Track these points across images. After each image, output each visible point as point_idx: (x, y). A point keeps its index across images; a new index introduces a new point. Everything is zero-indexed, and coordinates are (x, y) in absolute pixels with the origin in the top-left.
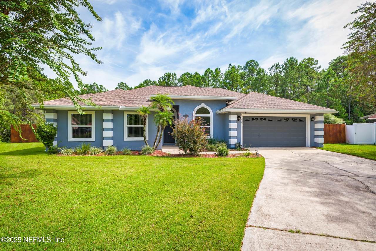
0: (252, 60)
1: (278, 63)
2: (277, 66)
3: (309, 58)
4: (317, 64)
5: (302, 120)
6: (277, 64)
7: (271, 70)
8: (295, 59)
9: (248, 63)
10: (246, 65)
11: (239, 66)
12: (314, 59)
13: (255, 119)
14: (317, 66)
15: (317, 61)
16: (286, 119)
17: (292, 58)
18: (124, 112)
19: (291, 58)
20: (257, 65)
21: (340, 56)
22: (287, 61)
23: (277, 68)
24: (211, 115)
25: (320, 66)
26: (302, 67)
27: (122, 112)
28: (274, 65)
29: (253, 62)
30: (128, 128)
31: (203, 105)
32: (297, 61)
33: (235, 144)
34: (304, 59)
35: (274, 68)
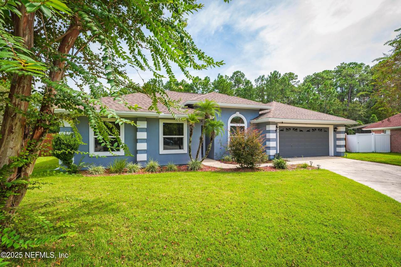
0: (238, 71)
1: (264, 76)
2: (262, 78)
3: (290, 73)
4: (297, 79)
5: (326, 130)
6: (262, 76)
7: (257, 82)
8: (278, 73)
9: (234, 73)
10: (233, 76)
11: (226, 76)
12: (294, 74)
13: (288, 129)
14: (297, 80)
15: (297, 76)
16: (314, 129)
17: (276, 71)
18: (160, 120)
19: (274, 71)
20: (243, 76)
21: (315, 73)
22: (271, 75)
23: (262, 80)
24: (245, 125)
25: (299, 81)
26: (285, 80)
27: (157, 120)
28: (260, 77)
29: (239, 73)
30: (164, 138)
31: (238, 114)
32: (280, 75)
33: (275, 155)
34: (286, 74)
35: (260, 80)
